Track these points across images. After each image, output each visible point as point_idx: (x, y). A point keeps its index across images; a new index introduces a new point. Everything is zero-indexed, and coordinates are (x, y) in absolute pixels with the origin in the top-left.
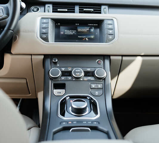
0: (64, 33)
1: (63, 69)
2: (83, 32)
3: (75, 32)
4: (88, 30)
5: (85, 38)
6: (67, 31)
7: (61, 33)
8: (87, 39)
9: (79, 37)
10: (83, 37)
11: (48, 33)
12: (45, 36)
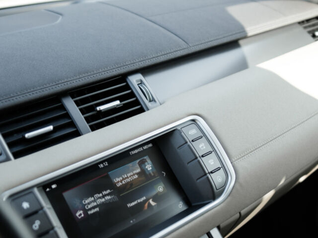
0: (85, 211)
2: (130, 184)
5: (145, 202)
6: (91, 202)
7: (77, 214)
8: (153, 203)
9: (129, 205)
10: (139, 201)
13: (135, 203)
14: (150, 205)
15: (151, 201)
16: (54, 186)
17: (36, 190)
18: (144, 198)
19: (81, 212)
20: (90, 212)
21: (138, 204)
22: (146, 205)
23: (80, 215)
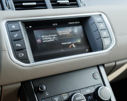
0: (42, 41)
1: (57, 99)
2: (66, 35)
3: (55, 36)
4: (70, 31)
6: (45, 38)
7: (38, 41)
8: (74, 46)
9: (62, 44)
10: (68, 43)
11: (25, 48)
12: (23, 55)
13: (66, 43)
14: (72, 46)
15: (73, 45)
16: (30, 27)
18: (70, 43)
19: (40, 40)
20: (43, 41)
21: (67, 44)
22: (71, 46)
23: (39, 41)
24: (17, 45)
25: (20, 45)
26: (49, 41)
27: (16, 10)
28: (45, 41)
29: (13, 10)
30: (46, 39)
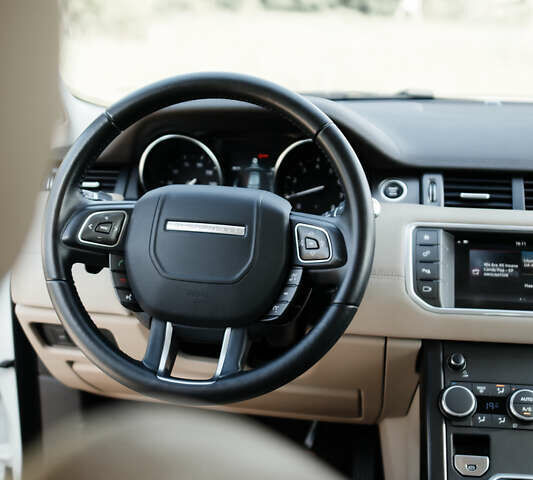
0: (482, 272)
1: (481, 389)
3: (514, 268)
6: (491, 267)
7: (473, 271)
9: (526, 285)
11: (438, 279)
12: (430, 289)
16: (465, 242)
17: (441, 231)
19: (478, 270)
20: (485, 274)
23: (476, 272)
24: (424, 270)
25: (429, 272)
26: (496, 275)
27: (446, 205)
28: (488, 274)
29: (439, 205)
30: (494, 270)
